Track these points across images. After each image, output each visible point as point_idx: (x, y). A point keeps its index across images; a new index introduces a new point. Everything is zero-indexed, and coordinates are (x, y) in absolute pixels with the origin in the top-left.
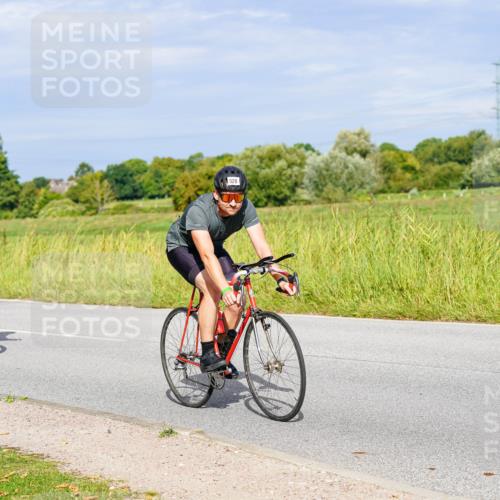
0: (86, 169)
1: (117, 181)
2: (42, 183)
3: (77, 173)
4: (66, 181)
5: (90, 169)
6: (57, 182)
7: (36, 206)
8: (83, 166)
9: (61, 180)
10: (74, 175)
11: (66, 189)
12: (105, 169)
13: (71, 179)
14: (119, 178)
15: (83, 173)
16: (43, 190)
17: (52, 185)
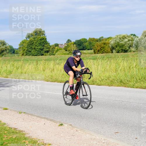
0: (69, 41)
1: (78, 45)
2: (57, 45)
3: (67, 42)
4: (64, 44)
5: (71, 41)
6: (61, 45)
7: (55, 52)
8: (69, 40)
9: (62, 44)
10: (66, 43)
11: (64, 47)
12: (75, 41)
13: (65, 44)
14: (79, 44)
15: (69, 42)
16: (57, 47)
17: (60, 46)
